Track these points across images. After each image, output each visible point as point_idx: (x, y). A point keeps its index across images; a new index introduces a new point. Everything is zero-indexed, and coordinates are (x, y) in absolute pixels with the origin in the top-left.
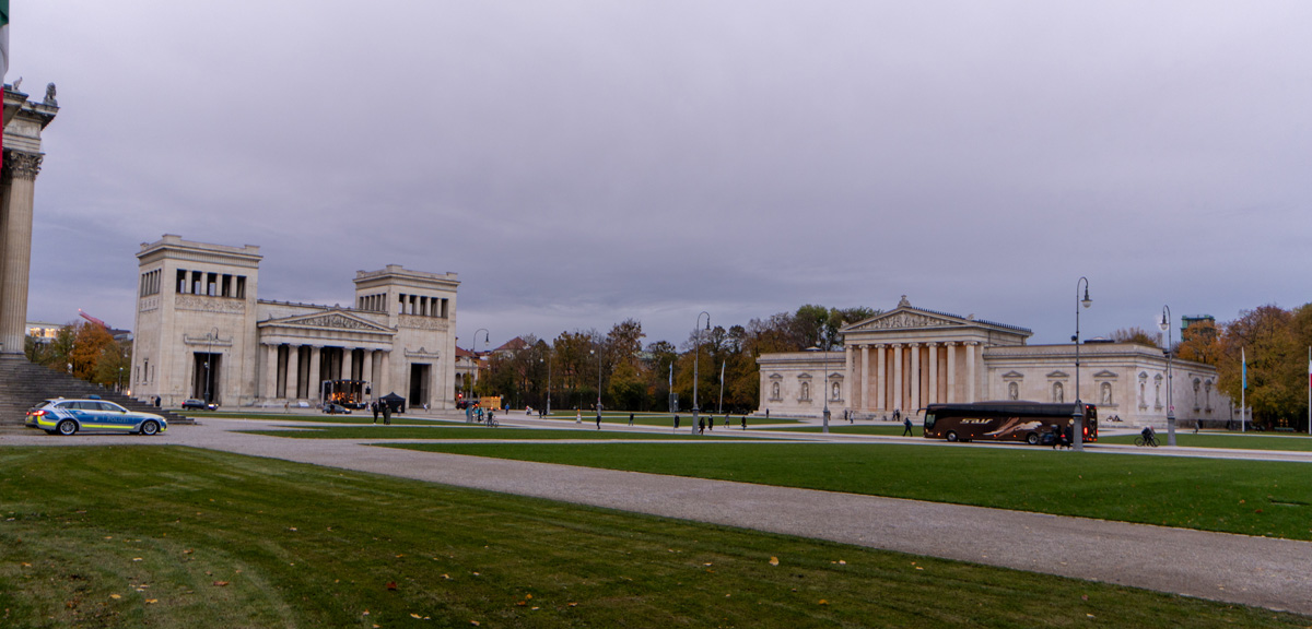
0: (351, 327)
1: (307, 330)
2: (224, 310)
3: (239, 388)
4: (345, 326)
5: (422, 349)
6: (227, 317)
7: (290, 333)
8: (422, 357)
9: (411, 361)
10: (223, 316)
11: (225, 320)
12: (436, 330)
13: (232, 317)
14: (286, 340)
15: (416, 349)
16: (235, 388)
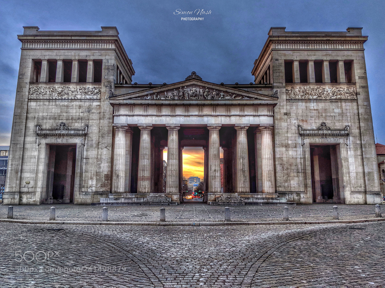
1: (159, 106)
2: (79, 97)
3: (94, 182)
5: (323, 124)
6: (82, 103)
8: (324, 135)
9: (309, 140)
10: (78, 103)
11: (80, 107)
13: (87, 104)
14: (133, 121)
15: (314, 125)
16: (90, 182)
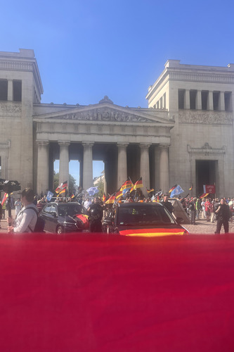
0: (122, 121)
1: (76, 126)
4: (115, 120)
5: (207, 144)
6: (4, 120)
7: (58, 129)
8: (207, 154)
9: (195, 158)
11: (2, 123)
12: (220, 124)
13: (9, 120)
14: (54, 137)
15: (199, 144)
